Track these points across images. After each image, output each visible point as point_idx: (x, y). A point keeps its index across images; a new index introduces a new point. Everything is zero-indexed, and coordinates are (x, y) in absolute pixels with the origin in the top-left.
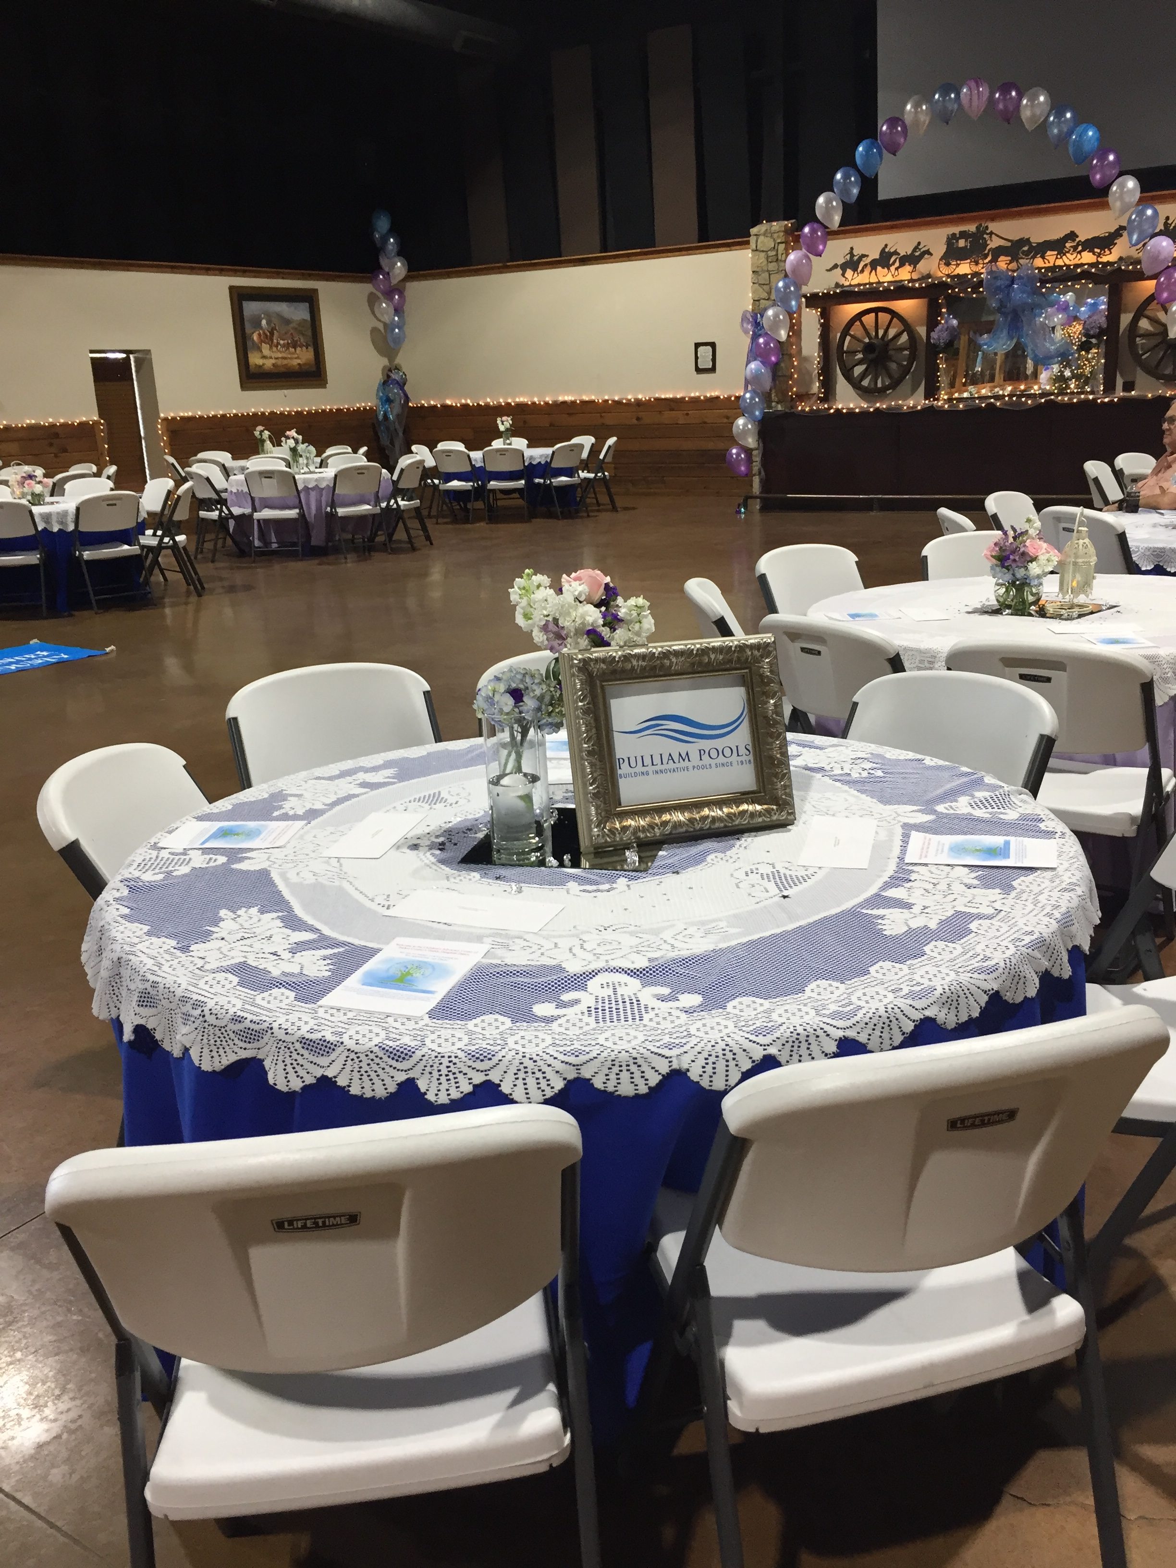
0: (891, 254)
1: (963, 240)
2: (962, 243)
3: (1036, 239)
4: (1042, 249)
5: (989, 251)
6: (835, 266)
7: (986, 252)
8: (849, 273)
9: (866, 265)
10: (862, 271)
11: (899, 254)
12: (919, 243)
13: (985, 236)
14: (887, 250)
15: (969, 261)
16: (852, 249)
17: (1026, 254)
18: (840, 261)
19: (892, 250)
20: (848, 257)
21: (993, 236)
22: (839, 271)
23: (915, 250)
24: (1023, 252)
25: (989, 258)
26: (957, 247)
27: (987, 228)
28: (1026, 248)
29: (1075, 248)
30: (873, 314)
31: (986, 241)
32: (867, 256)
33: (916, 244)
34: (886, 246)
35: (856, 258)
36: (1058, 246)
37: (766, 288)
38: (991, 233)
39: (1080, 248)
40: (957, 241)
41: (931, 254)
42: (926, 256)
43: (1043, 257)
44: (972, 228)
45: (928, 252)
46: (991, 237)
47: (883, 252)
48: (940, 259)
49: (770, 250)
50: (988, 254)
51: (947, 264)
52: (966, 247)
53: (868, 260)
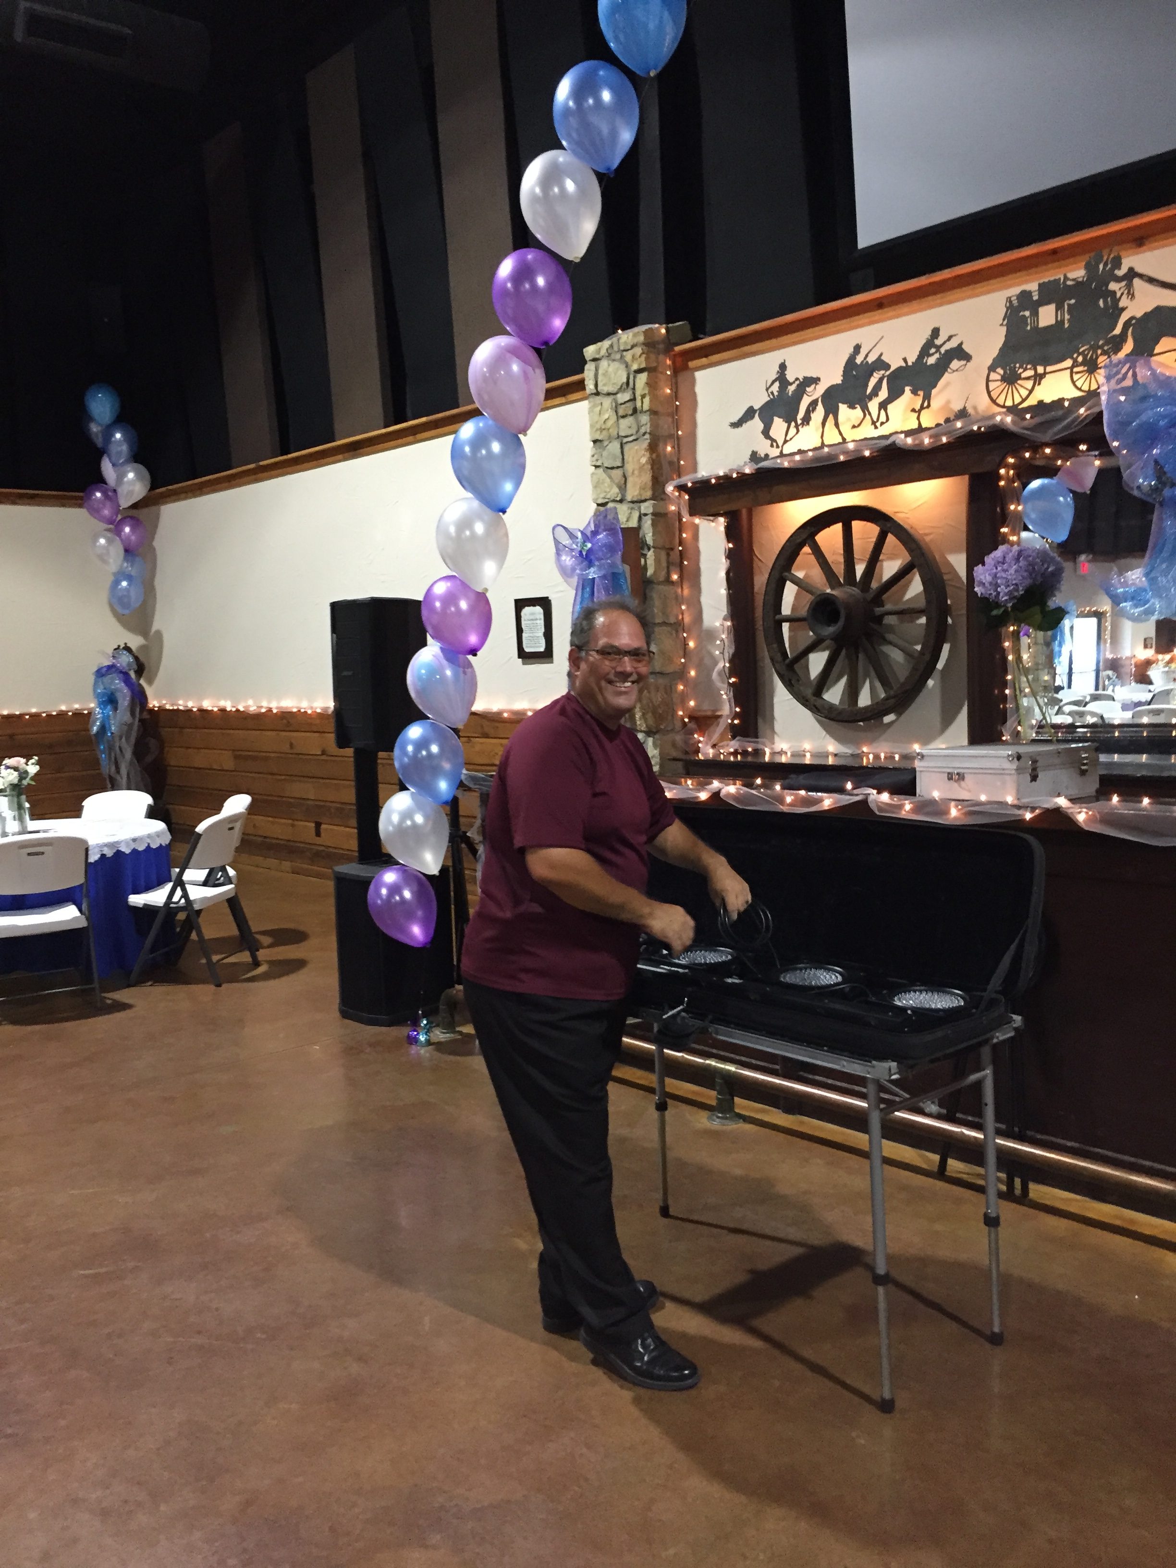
0: (869, 369)
1: (1052, 307)
2: (1047, 316)
5: (1127, 325)
6: (749, 414)
7: (1118, 331)
8: (779, 426)
9: (813, 405)
10: (807, 420)
11: (887, 366)
12: (936, 332)
13: (1113, 286)
14: (859, 360)
15: (1068, 363)
16: (783, 367)
18: (760, 400)
19: (871, 359)
20: (775, 388)
21: (1137, 282)
22: (757, 424)
23: (924, 352)
25: (1128, 346)
26: (1036, 329)
27: (1118, 265)
30: (838, 528)
31: (1116, 301)
32: (816, 381)
33: (928, 333)
34: (857, 348)
35: (791, 389)
37: (617, 473)
38: (1132, 274)
40: (1035, 314)
41: (967, 357)
42: (955, 364)
44: (1074, 271)
45: (960, 353)
46: (1129, 286)
47: (850, 363)
48: (992, 369)
49: (621, 390)
50: (1122, 338)
51: (1010, 379)
52: (1059, 323)
53: (818, 391)
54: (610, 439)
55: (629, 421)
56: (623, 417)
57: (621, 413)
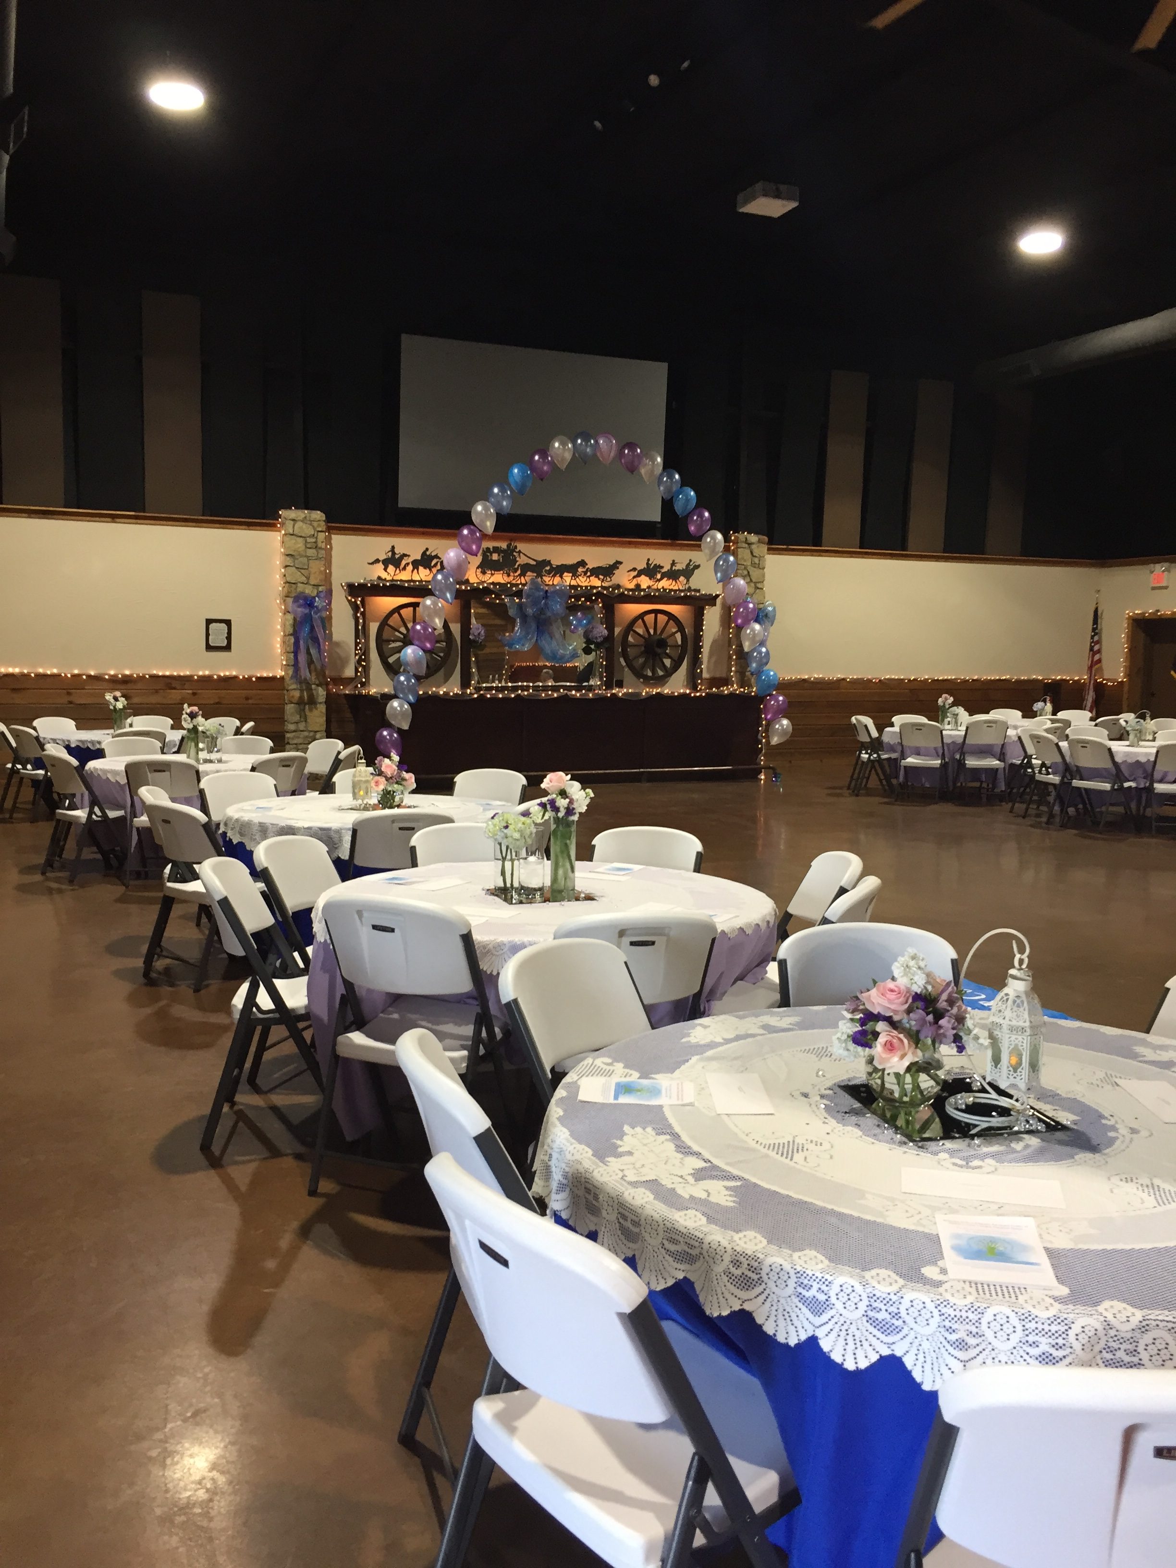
0: (432, 558)
1: (497, 555)
2: (495, 557)
3: (556, 562)
4: (560, 570)
5: (519, 565)
6: (377, 561)
7: (516, 566)
8: (391, 568)
9: (408, 564)
10: (404, 569)
11: (439, 558)
13: (515, 554)
14: (428, 553)
15: (502, 572)
16: (393, 547)
17: (549, 572)
18: (382, 557)
19: (433, 554)
20: (390, 554)
21: (522, 554)
22: (380, 566)
24: (546, 570)
25: (519, 572)
26: (491, 560)
27: (516, 547)
28: (548, 568)
29: (585, 573)
30: (411, 608)
31: (516, 558)
32: (409, 556)
34: (427, 549)
35: (397, 556)
36: (572, 569)
38: (520, 552)
39: (589, 574)
40: (491, 555)
43: (561, 577)
44: (504, 545)
46: (519, 555)
47: (424, 554)
48: (478, 568)
49: (309, 537)
50: (518, 568)
51: (484, 573)
52: (499, 560)
53: (410, 560)
54: (301, 556)
55: (314, 551)
56: (310, 548)
57: (308, 546)
